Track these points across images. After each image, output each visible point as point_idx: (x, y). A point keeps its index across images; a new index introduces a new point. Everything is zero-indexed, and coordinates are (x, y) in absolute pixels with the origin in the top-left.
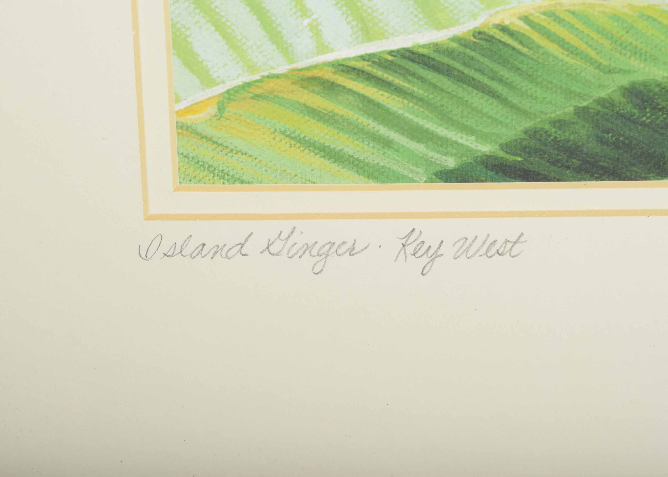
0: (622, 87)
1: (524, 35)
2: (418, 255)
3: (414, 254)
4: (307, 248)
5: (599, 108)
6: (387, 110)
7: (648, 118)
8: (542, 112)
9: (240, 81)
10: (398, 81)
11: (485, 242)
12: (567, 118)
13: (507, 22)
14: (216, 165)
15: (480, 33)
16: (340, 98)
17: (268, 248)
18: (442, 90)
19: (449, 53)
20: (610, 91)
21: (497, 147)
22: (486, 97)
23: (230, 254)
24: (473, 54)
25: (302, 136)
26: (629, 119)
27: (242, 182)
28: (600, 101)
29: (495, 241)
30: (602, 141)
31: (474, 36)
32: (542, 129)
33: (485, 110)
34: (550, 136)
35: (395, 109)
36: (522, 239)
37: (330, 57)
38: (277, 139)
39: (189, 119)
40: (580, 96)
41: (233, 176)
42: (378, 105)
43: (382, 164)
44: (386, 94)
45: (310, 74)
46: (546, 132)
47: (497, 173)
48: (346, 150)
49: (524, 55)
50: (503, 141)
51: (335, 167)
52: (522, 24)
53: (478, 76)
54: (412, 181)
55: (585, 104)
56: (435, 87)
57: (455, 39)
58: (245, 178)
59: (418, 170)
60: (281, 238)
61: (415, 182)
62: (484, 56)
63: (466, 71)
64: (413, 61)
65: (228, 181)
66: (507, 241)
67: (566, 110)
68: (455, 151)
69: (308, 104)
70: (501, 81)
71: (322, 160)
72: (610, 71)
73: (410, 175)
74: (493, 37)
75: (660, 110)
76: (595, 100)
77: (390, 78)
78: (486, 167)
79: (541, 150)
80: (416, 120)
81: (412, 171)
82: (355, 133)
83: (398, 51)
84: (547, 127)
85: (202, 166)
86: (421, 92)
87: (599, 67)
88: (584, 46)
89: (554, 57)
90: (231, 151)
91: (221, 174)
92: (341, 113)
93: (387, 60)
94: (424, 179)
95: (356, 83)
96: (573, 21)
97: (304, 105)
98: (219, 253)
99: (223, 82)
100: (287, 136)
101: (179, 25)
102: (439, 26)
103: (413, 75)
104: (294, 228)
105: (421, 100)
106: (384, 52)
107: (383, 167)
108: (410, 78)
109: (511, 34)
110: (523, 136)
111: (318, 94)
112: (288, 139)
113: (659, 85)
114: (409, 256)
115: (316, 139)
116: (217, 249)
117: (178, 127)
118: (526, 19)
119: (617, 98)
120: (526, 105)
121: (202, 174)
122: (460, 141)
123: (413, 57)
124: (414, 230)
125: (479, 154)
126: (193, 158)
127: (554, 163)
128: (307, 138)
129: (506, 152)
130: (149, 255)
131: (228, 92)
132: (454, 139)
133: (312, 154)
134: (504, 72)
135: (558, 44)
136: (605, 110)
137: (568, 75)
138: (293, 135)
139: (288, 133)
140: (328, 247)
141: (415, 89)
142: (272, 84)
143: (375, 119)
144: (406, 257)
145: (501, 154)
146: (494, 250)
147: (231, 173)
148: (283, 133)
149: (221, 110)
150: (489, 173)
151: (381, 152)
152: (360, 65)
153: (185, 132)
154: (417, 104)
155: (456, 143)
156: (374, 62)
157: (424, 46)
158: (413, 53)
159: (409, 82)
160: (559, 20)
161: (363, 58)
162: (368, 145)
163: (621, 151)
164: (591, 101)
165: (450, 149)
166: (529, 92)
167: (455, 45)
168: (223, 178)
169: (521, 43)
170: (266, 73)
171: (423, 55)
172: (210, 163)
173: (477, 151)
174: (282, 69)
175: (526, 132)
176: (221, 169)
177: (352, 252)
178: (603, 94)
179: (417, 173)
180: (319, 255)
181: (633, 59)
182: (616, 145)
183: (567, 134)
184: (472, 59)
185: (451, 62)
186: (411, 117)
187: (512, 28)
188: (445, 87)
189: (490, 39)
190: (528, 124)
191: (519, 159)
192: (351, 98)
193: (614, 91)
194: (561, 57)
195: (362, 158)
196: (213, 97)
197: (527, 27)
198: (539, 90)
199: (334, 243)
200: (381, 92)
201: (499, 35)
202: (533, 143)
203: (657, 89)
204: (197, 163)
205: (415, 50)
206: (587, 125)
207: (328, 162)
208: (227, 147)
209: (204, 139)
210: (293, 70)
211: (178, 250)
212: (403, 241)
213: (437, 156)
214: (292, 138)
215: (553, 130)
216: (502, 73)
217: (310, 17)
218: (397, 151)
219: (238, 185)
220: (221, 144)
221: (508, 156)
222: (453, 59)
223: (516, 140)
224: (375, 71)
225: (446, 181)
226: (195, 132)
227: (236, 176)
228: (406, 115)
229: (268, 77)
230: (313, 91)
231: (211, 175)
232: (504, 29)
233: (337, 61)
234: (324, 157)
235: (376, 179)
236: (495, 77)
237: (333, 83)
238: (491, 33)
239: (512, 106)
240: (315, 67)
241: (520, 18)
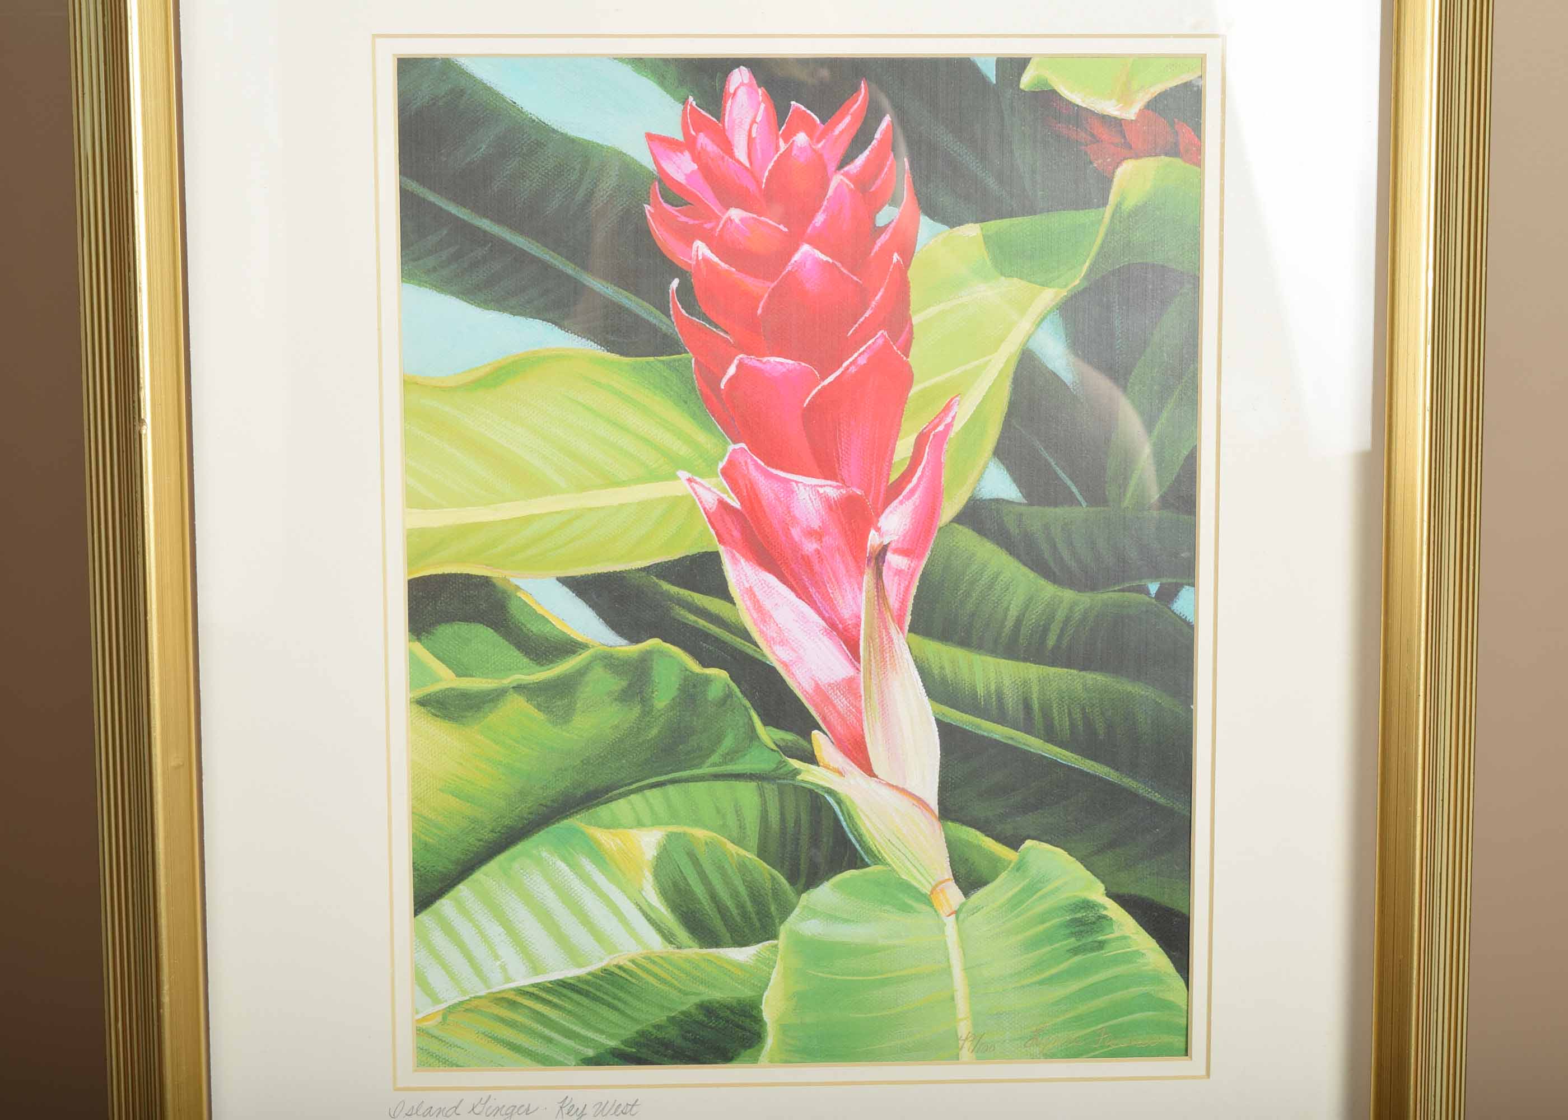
0: (696, 1004)
1: (631, 971)
2: (570, 1114)
3: (568, 1113)
4: (499, 1109)
5: (682, 1017)
6: (549, 1019)
7: (714, 1023)
8: (646, 1020)
9: (456, 1001)
10: (555, 1000)
11: (614, 1105)
12: (663, 1023)
13: (621, 963)
14: (440, 1055)
15: (605, 970)
16: (519, 1011)
17: (473, 1109)
18: (583, 1006)
19: (587, 982)
20: (688, 1006)
21: (619, 1042)
22: (611, 1010)
23: (448, 1114)
24: (601, 983)
25: (496, 1035)
26: (701, 1024)
27: (457, 1066)
28: (683, 1013)
29: (620, 1105)
30: (685, 1038)
31: (602, 972)
32: (647, 1031)
33: (610, 1019)
34: (652, 1035)
35: (554, 1018)
36: (637, 1104)
37: (513, 985)
38: (480, 1037)
39: (425, 1024)
40: (670, 1010)
41: (451, 1062)
42: (543, 1015)
43: (546, 1054)
44: (548, 1008)
45: (499, 996)
46: (650, 1033)
47: (620, 1059)
48: (524, 1044)
49: (634, 984)
50: (623, 1039)
51: (517, 1056)
52: (630, 964)
53: (605, 997)
54: (567, 1065)
55: (673, 1014)
56: (579, 1004)
57: (589, 974)
58: (458, 1063)
59: (570, 1057)
60: (482, 1102)
61: (569, 1065)
62: (608, 984)
63: (598, 993)
64: (564, 987)
65: (448, 1065)
66: (627, 1104)
67: (662, 1018)
68: (592, 1045)
69: (500, 1015)
70: (619, 999)
71: (508, 1051)
72: (686, 994)
73: (565, 1061)
74: (613, 972)
75: (721, 1018)
76: (679, 1012)
77: (551, 998)
78: (614, 1055)
79: (647, 1044)
80: (567, 1025)
81: (565, 1058)
82: (529, 1034)
83: (555, 981)
84: (651, 1029)
85: (432, 1055)
86: (570, 1007)
87: (680, 991)
88: (670, 978)
89: (652, 985)
90: (451, 1045)
91: (444, 1061)
92: (520, 1020)
93: (548, 987)
94: (574, 1063)
95: (529, 1002)
96: (661, 961)
97: (497, 1015)
98: (441, 1113)
99: (446, 1001)
100: (486, 1035)
101: (419, 966)
102: (580, 966)
103: (565, 996)
104: (490, 1096)
105: (570, 1012)
106: (546, 982)
107: (548, 1056)
108: (563, 998)
109: (625, 971)
110: (635, 1035)
111: (506, 1008)
112: (486, 1038)
113: (718, 1002)
114: (564, 1114)
115: (505, 1037)
116: (440, 1110)
117: (417, 1030)
118: (633, 962)
119: (693, 1011)
120: (636, 1015)
121: (432, 1061)
122: (596, 1039)
123: (565, 985)
124: (567, 1097)
125: (608, 1047)
126: (426, 1050)
127: (657, 1053)
128: (499, 1037)
129: (625, 1046)
130: (396, 1115)
131: (449, 1007)
132: (592, 1037)
133: (502, 1047)
134: (621, 994)
135: (653, 976)
136: (686, 1019)
137: (662, 996)
138: (490, 1035)
139: (487, 1033)
140: (512, 1108)
141: (566, 1005)
142: (476, 1002)
143: (542, 1024)
144: (562, 1115)
145: (622, 1047)
146: (620, 1110)
147: (450, 1060)
148: (484, 1033)
149: (444, 1019)
150: (616, 1060)
151: (546, 1046)
152: (531, 990)
153: (422, 1033)
154: (567, 1015)
155: (593, 1039)
156: (540, 988)
157: (571, 978)
158: (565, 982)
159: (562, 1001)
160: (654, 963)
161: (533, 986)
162: (538, 1041)
163: (698, 1045)
164: (677, 1012)
165: (589, 1044)
166: (638, 1007)
167: (590, 977)
168: (445, 1063)
169: (631, 976)
170: (472, 996)
171: (570, 984)
172: (437, 1054)
173: (608, 1045)
174: (483, 993)
175: (637, 1033)
176: (443, 1057)
177: (527, 1112)
178: (684, 1008)
179: (570, 1060)
180: (506, 1114)
181: (701, 986)
182: (695, 1041)
183: (663, 1033)
184: (601, 986)
185: (588, 988)
186: (564, 1023)
187: (626, 967)
188: (585, 1004)
189: (612, 974)
190: (639, 1027)
191: (634, 1050)
192: (527, 1011)
193: (691, 1006)
194: (657, 985)
195: (533, 1050)
196: (439, 1011)
197: (634, 966)
198: (644, 1006)
199: (516, 1106)
200: (545, 1007)
201: (617, 971)
202: (642, 1040)
203: (717, 1005)
204: (429, 1053)
205: (565, 980)
206: (675, 1028)
207: (512, 1053)
208: (448, 1043)
209: (433, 1038)
210: (489, 993)
211: (414, 1112)
212: (561, 1105)
213: (582, 1048)
214: (490, 1037)
215: (655, 1031)
216: (620, 994)
217: (499, 960)
218: (556, 1044)
219: (455, 1068)
220: (445, 1041)
221: (626, 1048)
222: (590, 986)
223: (631, 1038)
224: (541, 994)
225: (588, 1065)
226: (427, 1033)
227: (454, 1062)
228: (561, 1021)
229: (474, 998)
230: (502, 1007)
231: (437, 1061)
232: (620, 968)
233: (517, 988)
234: (509, 1049)
235: (544, 1064)
236: (615, 997)
237: (515, 1001)
238: (612, 970)
239: (628, 1016)
240: (503, 991)
241: (630, 961)
